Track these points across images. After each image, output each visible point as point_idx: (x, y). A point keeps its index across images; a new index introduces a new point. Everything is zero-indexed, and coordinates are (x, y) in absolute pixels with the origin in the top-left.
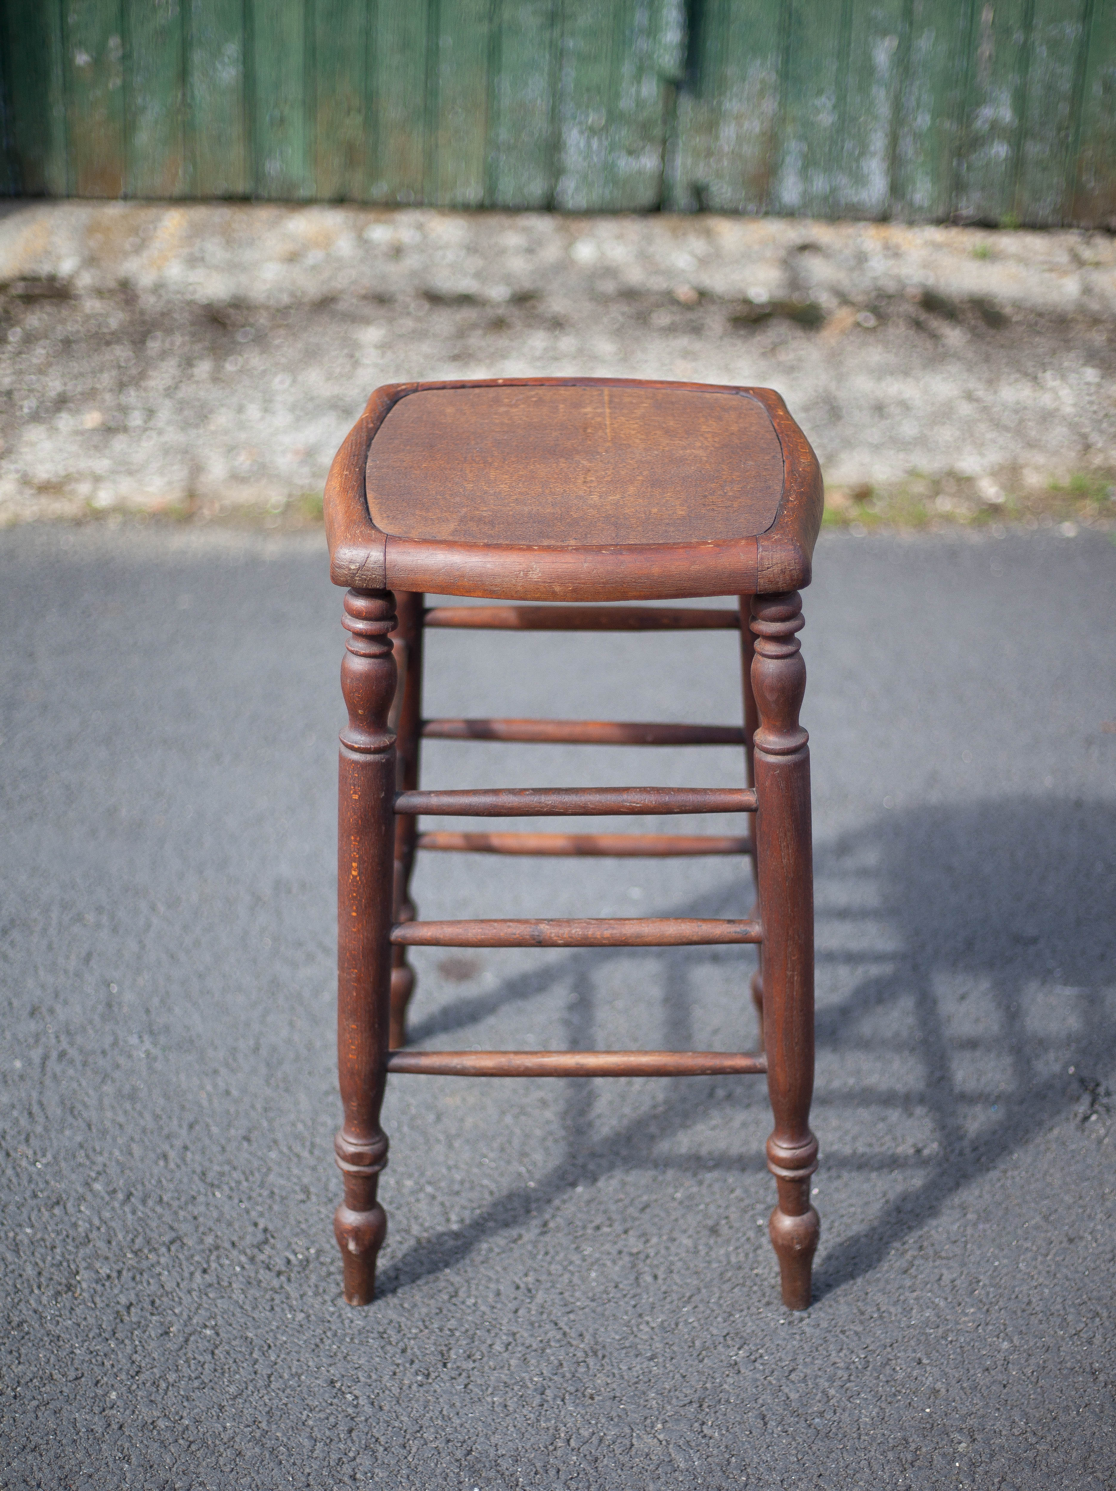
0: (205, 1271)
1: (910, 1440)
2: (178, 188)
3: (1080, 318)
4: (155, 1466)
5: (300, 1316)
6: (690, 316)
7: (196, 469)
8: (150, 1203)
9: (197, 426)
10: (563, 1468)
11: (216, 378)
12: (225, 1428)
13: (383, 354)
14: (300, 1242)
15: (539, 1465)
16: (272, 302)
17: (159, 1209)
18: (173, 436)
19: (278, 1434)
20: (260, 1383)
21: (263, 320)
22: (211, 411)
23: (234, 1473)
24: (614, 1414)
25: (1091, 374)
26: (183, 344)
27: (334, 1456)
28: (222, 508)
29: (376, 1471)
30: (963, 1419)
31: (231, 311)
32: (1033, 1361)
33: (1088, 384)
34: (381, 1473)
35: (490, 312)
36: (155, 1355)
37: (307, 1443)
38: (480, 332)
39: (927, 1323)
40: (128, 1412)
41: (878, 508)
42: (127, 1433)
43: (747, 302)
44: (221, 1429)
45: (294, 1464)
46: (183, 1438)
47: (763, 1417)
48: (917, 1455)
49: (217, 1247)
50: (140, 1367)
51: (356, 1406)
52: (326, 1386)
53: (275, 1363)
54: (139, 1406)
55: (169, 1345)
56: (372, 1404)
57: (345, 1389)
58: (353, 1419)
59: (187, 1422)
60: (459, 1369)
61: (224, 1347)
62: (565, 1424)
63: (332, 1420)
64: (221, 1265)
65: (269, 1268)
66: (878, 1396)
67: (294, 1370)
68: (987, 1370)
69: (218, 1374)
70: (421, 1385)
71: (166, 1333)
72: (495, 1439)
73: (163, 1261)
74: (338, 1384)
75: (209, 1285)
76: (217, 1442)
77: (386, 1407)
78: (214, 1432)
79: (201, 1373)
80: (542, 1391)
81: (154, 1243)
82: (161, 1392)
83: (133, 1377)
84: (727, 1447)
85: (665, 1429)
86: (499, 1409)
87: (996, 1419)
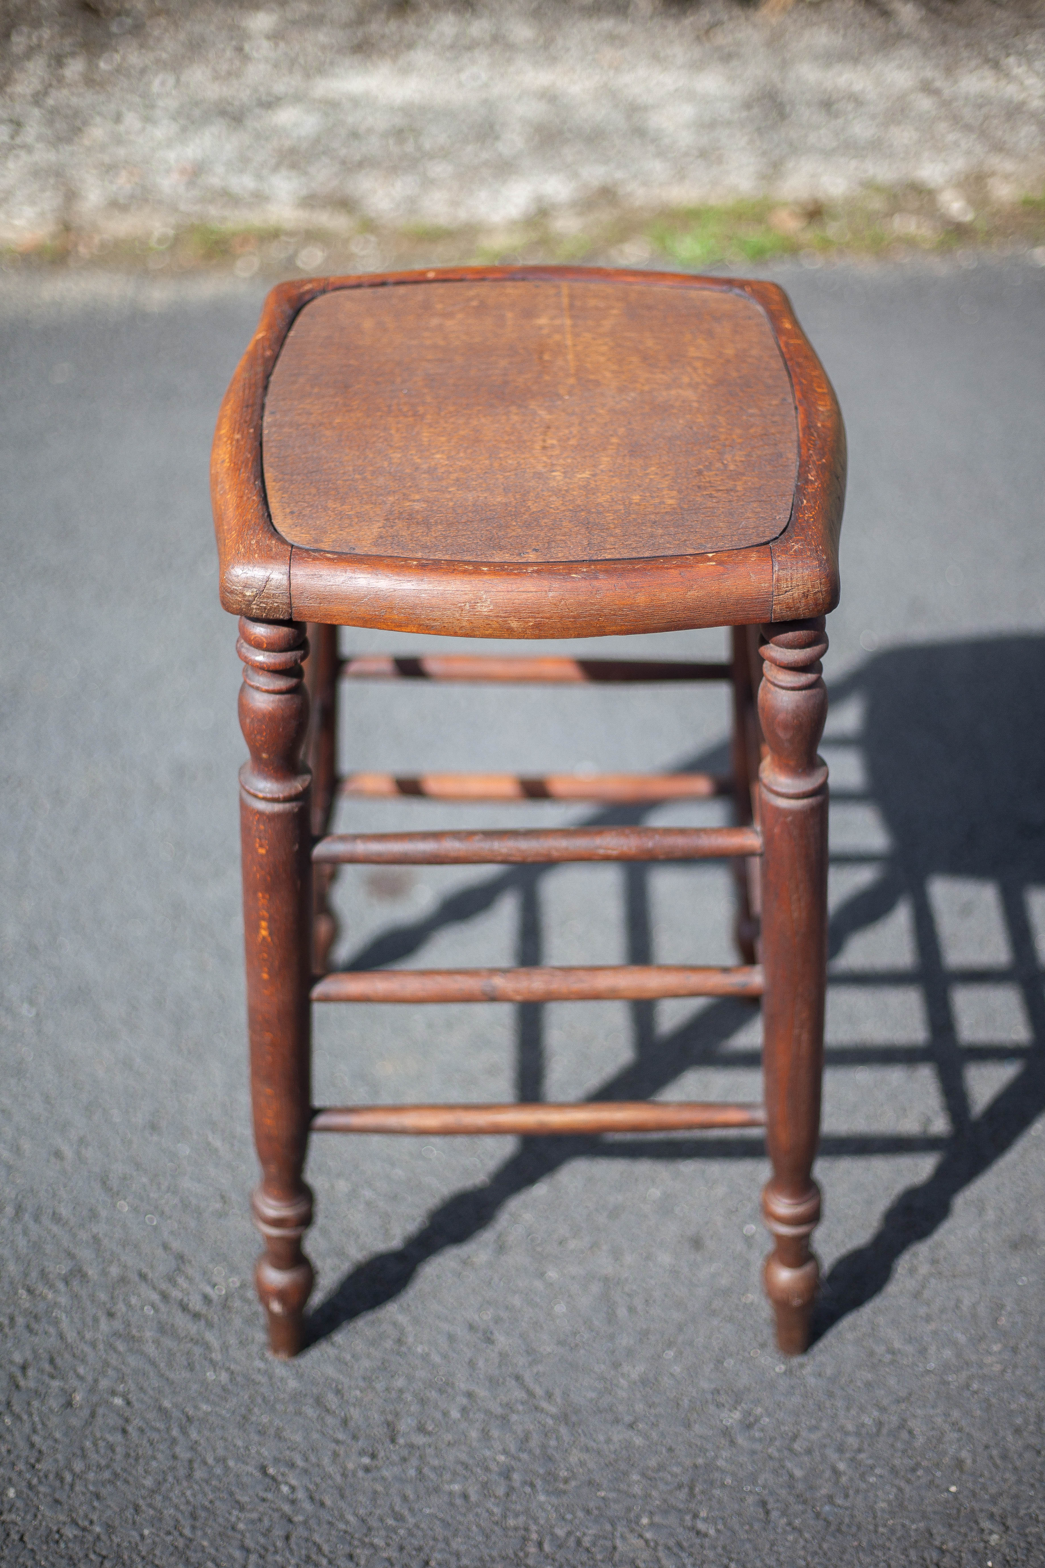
0: (111, 1315)
1: (934, 1531)
5: (224, 1377)
7: (71, 196)
8: (44, 1219)
9: (69, 141)
11: (90, 81)
12: (142, 1537)
13: (277, 45)
14: (219, 1272)
17: (55, 1229)
18: (44, 155)
19: (205, 1543)
20: (182, 1472)
21: (140, 5)
22: (85, 123)
24: (592, 1505)
26: (52, 38)
28: (103, 246)
30: (994, 1500)
36: (58, 1435)
37: (238, 1554)
38: (382, 16)
39: (946, 1367)
40: (29, 1517)
41: (833, 229)
42: (30, 1546)
44: (138, 1538)
46: (95, 1552)
47: (763, 1504)
48: (942, 1552)
49: (123, 1280)
50: (40, 1452)
51: (293, 1502)
52: (258, 1474)
53: (196, 1442)
54: (42, 1508)
55: (75, 1422)
56: (311, 1498)
57: (280, 1478)
58: (290, 1521)
59: (98, 1529)
60: (411, 1446)
61: (137, 1422)
62: (535, 1520)
63: (266, 1522)
64: (129, 1306)
65: (184, 1308)
66: (894, 1471)
67: (221, 1452)
68: (1018, 1431)
69: (132, 1461)
70: (367, 1470)
71: (69, 1404)
72: (457, 1544)
73: (63, 1300)
74: (271, 1471)
75: (116, 1334)
76: (134, 1556)
77: (328, 1502)
78: (130, 1542)
79: (111, 1459)
80: (506, 1474)
81: (51, 1276)
82: (67, 1487)
83: (33, 1467)
84: (724, 1548)
85: (652, 1524)
86: (459, 1501)
87: (1031, 1499)
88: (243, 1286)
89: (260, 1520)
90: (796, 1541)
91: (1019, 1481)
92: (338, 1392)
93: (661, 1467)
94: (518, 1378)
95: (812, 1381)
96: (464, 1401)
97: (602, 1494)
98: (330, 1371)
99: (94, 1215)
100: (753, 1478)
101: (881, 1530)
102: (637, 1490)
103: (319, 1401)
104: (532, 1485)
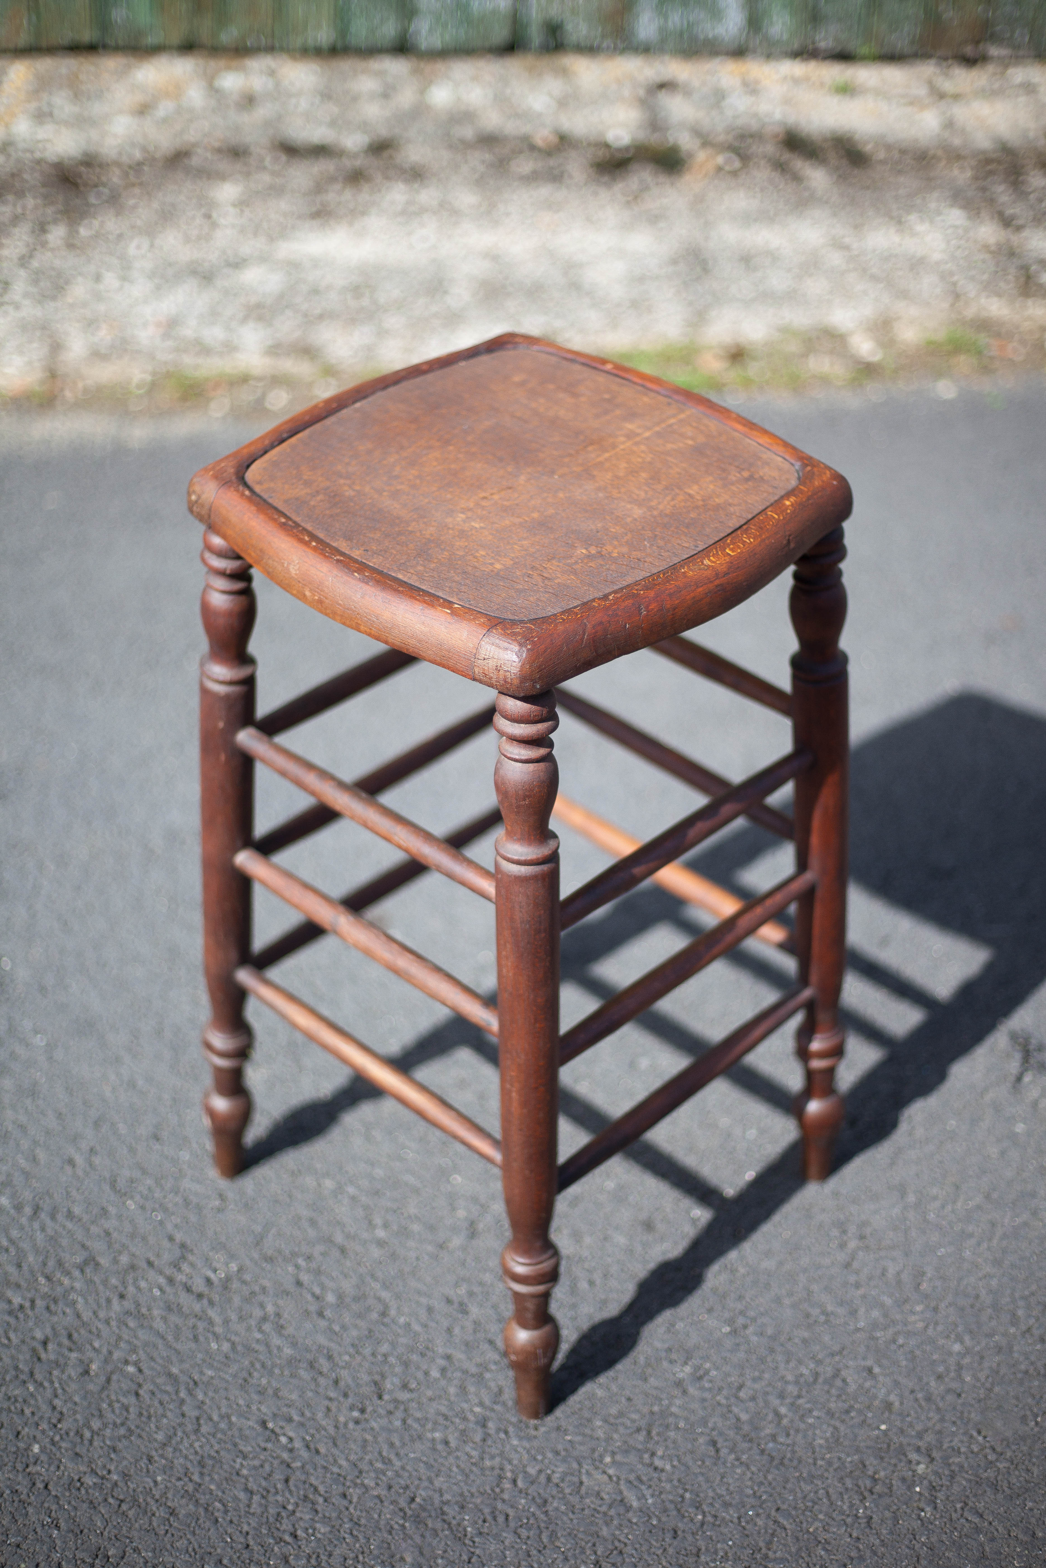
0: (122, 1296)
1: (867, 1463)
2: (23, 39)
3: (940, 153)
4: (86, 1531)
5: (226, 1346)
6: (552, 162)
7: (56, 347)
8: (60, 1217)
9: (54, 298)
10: (511, 1512)
11: (70, 246)
12: (155, 1482)
13: (242, 211)
14: (219, 1258)
15: (487, 1511)
16: (125, 159)
17: (69, 1225)
18: (30, 311)
19: (213, 1487)
20: (190, 1427)
21: (115, 177)
22: (67, 282)
23: (169, 1535)
24: (560, 1447)
25: (956, 216)
26: (36, 207)
27: (272, 1511)
28: (86, 390)
29: (318, 1525)
30: (920, 1436)
31: (83, 169)
32: (986, 1364)
33: (956, 227)
34: (323, 1529)
35: (348, 163)
36: (77, 1399)
37: (242, 1495)
38: (338, 186)
39: (875, 1326)
40: (52, 1468)
41: (753, 369)
42: (53, 1493)
43: (607, 146)
44: (152, 1484)
45: (231, 1522)
46: (113, 1496)
47: (714, 1443)
48: (875, 1480)
49: (133, 1267)
50: (61, 1413)
51: (291, 1450)
52: (258, 1428)
53: (202, 1402)
54: (63, 1460)
55: (91, 1387)
56: (308, 1447)
57: (278, 1430)
58: (288, 1466)
59: (115, 1477)
60: (396, 1401)
61: (148, 1386)
62: (510, 1462)
63: (267, 1467)
64: (139, 1289)
65: (189, 1290)
66: (830, 1414)
67: (224, 1410)
68: (940, 1377)
69: (144, 1419)
70: (357, 1422)
71: (87, 1372)
72: (439, 1482)
73: (78, 1285)
74: (270, 1425)
75: (128, 1313)
76: (149, 1499)
77: (323, 1450)
78: (145, 1488)
79: (126, 1418)
80: (483, 1423)
81: (67, 1265)
82: (86, 1442)
83: (55, 1426)
84: (679, 1481)
85: (614, 1462)
86: (440, 1447)
87: (954, 1434)
88: (240, 1270)
89: (262, 1466)
90: (744, 1474)
91: (942, 1420)
92: (330, 1358)
93: (621, 1414)
94: (491, 1342)
95: (754, 1339)
96: (443, 1362)
97: (569, 1438)
98: (322, 1340)
99: (104, 1212)
100: (704, 1422)
101: (820, 1462)
102: (600, 1433)
103: (311, 1365)
104: (506, 1432)
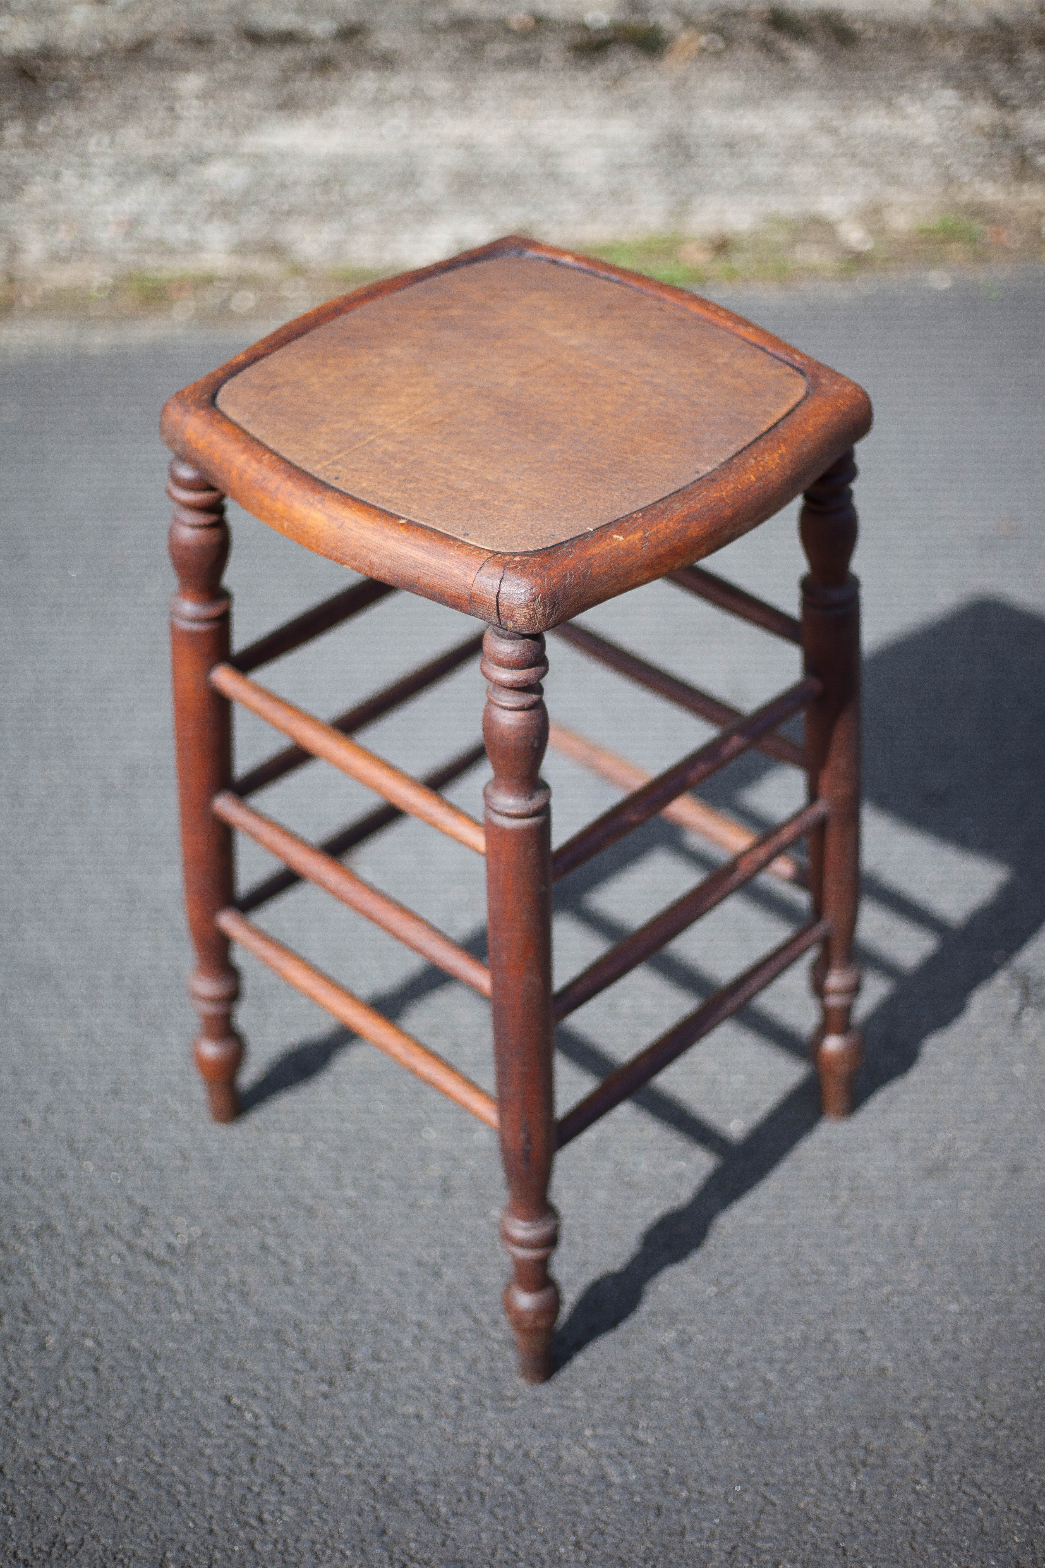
0: (80, 1265)
1: (860, 1433)
3: (931, 30)
4: (43, 1517)
5: (188, 1317)
6: (528, 46)
7: (14, 250)
8: (15, 1180)
9: (11, 199)
10: (487, 1491)
11: (28, 143)
12: (115, 1464)
13: (206, 103)
14: (181, 1222)
15: (461, 1489)
16: (84, 50)
17: (25, 1189)
19: (175, 1468)
20: (151, 1404)
21: (74, 70)
22: (25, 182)
23: (129, 1520)
24: (538, 1420)
25: (949, 97)
27: (237, 1493)
28: (45, 295)
29: (285, 1508)
30: (915, 1402)
31: (41, 63)
32: (984, 1325)
33: (949, 108)
34: (290, 1511)
35: (315, 51)
36: (33, 1375)
37: (206, 1477)
38: (306, 75)
39: (868, 1284)
40: (8, 1450)
41: (738, 261)
42: (9, 1477)
43: (585, 27)
44: (111, 1466)
45: (194, 1505)
46: (71, 1480)
47: (698, 1413)
48: (868, 1451)
49: (91, 1233)
50: (16, 1391)
51: (256, 1428)
52: (222, 1404)
53: (163, 1377)
54: (20, 1442)
55: (49, 1363)
56: (274, 1423)
57: (244, 1407)
58: (254, 1445)
59: (72, 1459)
60: (367, 1374)
61: (108, 1361)
62: (485, 1436)
63: (232, 1446)
64: (97, 1256)
65: (149, 1255)
66: (821, 1380)
67: (188, 1385)
68: (936, 1340)
69: (103, 1396)
70: (325, 1396)
71: (43, 1347)
72: (412, 1460)
73: (35, 1253)
74: (235, 1400)
75: (86, 1282)
76: (109, 1483)
77: (290, 1427)
78: (104, 1470)
79: (84, 1395)
80: (457, 1395)
81: (23, 1232)
82: (43, 1423)
83: (11, 1405)
84: (664, 1454)
85: (596, 1436)
86: (413, 1422)
87: (950, 1401)
88: (205, 1234)
89: (226, 1445)
90: (730, 1446)
91: (938, 1385)
92: (296, 1327)
93: (602, 1384)
94: (465, 1308)
95: (742, 1301)
96: (416, 1331)
98: (289, 1308)
99: (61, 1175)
100: (688, 1391)
101: (811, 1433)
102: (580, 1405)
103: (278, 1336)
104: (482, 1404)
